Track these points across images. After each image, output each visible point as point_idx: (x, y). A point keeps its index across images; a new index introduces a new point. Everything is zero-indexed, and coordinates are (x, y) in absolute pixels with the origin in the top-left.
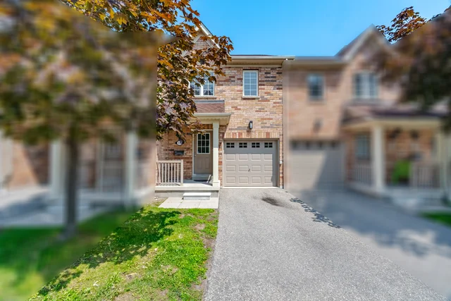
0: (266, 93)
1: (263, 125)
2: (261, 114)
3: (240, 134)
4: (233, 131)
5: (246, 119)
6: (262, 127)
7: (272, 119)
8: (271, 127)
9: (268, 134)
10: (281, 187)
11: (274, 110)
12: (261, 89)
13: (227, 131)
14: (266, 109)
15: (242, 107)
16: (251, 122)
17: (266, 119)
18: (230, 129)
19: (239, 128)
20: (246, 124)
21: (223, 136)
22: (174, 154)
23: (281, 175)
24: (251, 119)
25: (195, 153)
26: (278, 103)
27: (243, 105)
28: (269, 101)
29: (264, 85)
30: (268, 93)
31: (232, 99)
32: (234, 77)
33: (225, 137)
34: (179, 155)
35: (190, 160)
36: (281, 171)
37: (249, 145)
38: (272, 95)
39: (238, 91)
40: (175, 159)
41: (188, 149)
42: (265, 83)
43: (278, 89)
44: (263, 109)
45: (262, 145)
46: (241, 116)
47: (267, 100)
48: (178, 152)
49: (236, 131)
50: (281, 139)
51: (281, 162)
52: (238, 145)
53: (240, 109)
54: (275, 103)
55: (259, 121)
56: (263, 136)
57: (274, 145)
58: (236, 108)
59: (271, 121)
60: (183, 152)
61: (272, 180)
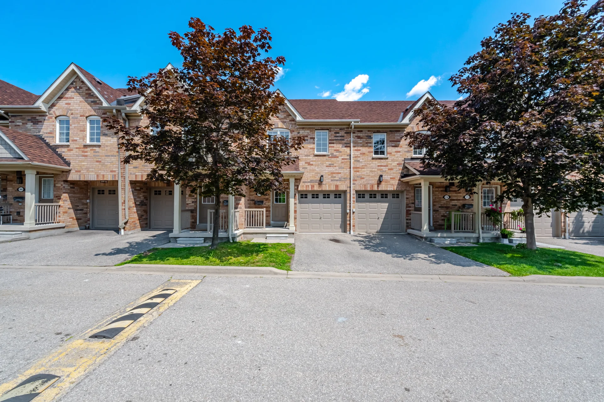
0: (335, 150)
1: (332, 179)
2: (331, 169)
3: (313, 186)
4: (306, 184)
5: (317, 173)
6: (332, 181)
7: (340, 173)
8: (340, 180)
9: (337, 186)
10: (348, 232)
11: (343, 165)
12: (331, 147)
13: (301, 184)
14: (335, 165)
15: (314, 163)
16: (322, 176)
17: (334, 173)
18: (303, 182)
19: (311, 181)
20: (318, 178)
21: (298, 188)
22: (255, 203)
23: (348, 222)
24: (322, 174)
25: (273, 203)
26: (346, 159)
27: (315, 161)
28: (338, 157)
29: (333, 143)
30: (337, 151)
31: (306, 156)
32: (307, 136)
33: (299, 189)
34: (259, 205)
35: (269, 209)
36: (348, 219)
37: (321, 196)
38: (341, 152)
39: (311, 149)
40: (256, 208)
41: (267, 199)
42: (334, 141)
43: (346, 147)
44: (333, 164)
45: (332, 196)
46: (313, 170)
47: (336, 157)
48: (258, 202)
49: (309, 184)
50: (348, 191)
51: (348, 211)
52: (311, 196)
53: (312, 165)
54: (343, 159)
55: (329, 175)
56: (333, 188)
57: (342, 196)
58: (309, 164)
59: (339, 175)
60: (262, 202)
61: (341, 227)
